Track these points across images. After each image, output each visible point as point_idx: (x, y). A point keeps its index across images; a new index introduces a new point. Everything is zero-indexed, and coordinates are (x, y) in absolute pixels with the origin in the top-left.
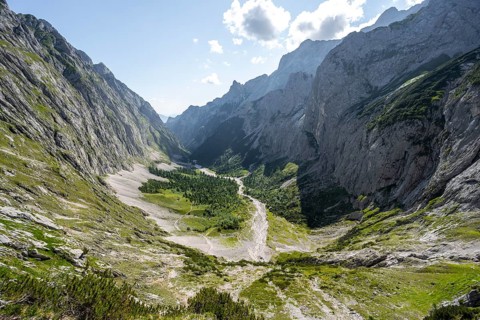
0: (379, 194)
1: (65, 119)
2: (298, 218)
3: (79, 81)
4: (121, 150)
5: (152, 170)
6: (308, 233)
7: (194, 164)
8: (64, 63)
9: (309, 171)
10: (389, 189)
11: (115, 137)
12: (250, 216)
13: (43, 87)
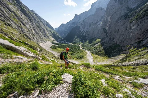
0: (135, 44)
1: (24, 24)
2: (102, 55)
3: (26, 13)
4: (43, 36)
5: (53, 43)
6: (107, 59)
7: (65, 41)
8: (20, 7)
9: (104, 41)
10: (140, 42)
11: (40, 32)
12: (86, 55)
13: (15, 13)
